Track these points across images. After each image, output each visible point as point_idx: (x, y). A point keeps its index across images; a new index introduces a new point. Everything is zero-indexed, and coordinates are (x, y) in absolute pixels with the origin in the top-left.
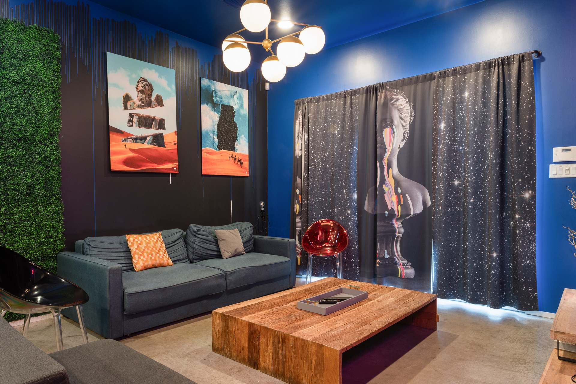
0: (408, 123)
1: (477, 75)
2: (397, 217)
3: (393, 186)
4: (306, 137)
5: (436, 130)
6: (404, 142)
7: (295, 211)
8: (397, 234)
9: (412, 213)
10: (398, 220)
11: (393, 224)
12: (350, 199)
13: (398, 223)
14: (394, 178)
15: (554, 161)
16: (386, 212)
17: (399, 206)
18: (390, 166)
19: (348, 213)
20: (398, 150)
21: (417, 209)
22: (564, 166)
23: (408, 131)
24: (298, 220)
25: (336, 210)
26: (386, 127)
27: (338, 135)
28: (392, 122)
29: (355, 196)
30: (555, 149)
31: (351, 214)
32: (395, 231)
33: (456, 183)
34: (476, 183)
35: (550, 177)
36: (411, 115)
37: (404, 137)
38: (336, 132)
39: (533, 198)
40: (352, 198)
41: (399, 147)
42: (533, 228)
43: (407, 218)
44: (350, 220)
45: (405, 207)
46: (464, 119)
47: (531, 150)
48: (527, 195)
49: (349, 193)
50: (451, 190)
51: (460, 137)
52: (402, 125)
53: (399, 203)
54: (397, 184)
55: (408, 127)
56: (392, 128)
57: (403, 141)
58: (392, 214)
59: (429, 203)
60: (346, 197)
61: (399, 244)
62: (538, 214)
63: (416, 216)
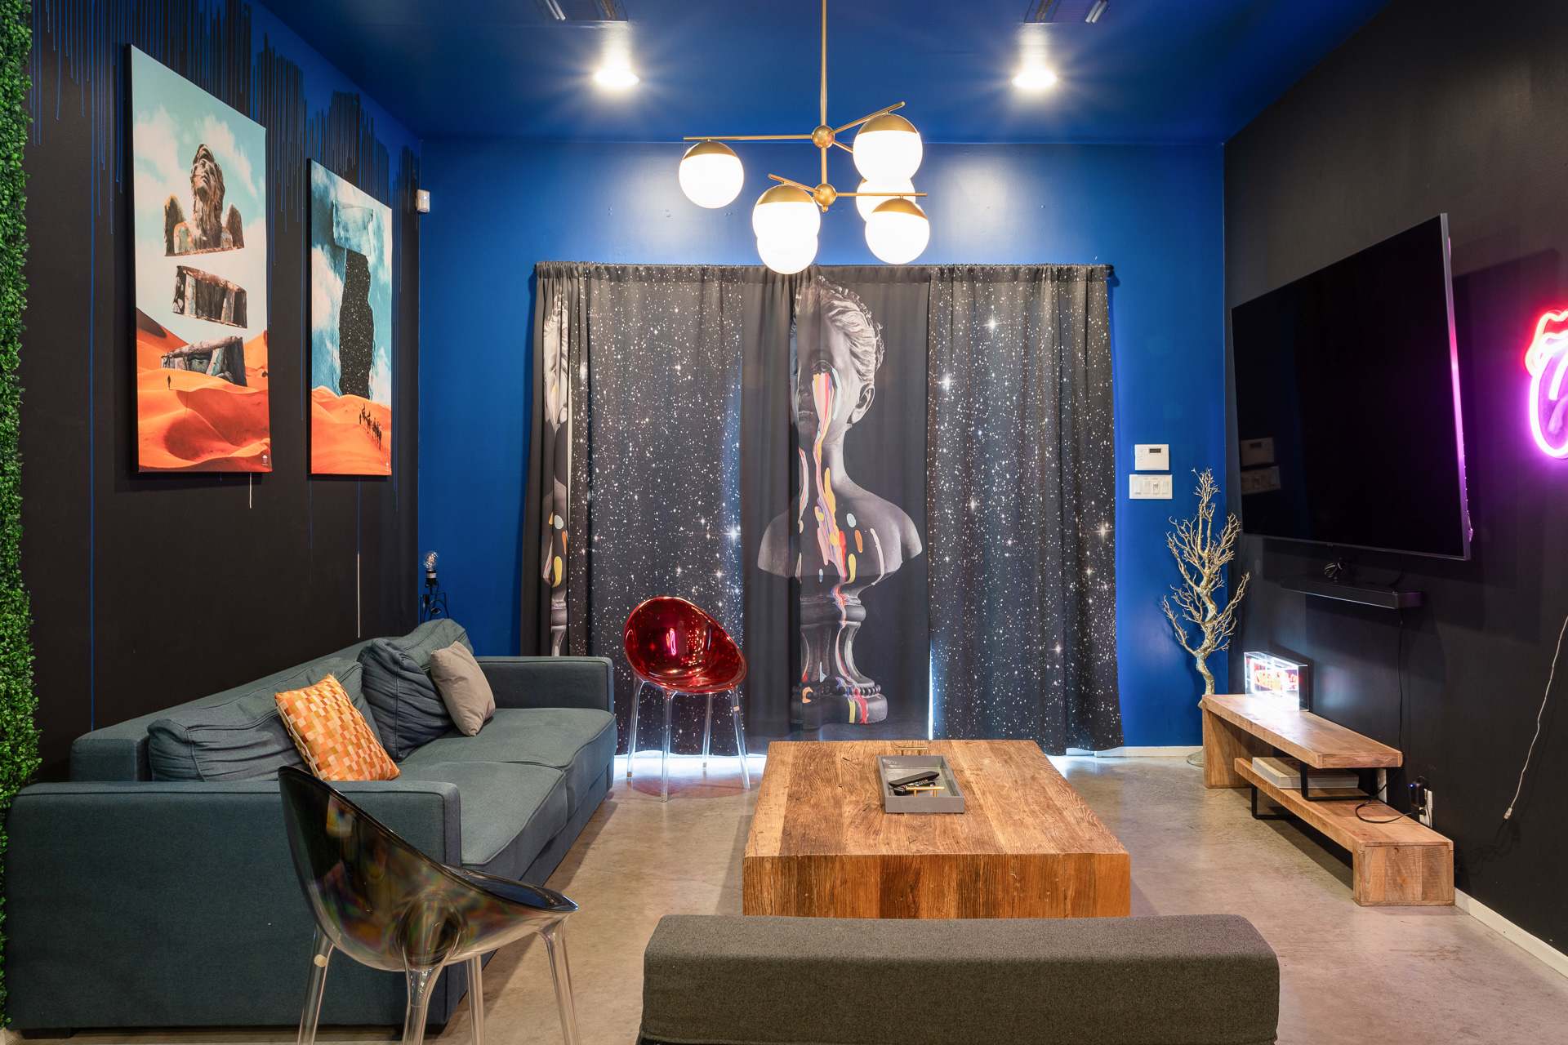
0: (872, 367)
1: (1014, 290)
2: (842, 582)
3: (833, 509)
4: (583, 371)
5: (930, 390)
6: (864, 410)
7: (546, 575)
8: (844, 623)
9: (883, 573)
10: (846, 588)
11: (834, 600)
12: (719, 542)
13: (847, 596)
15: (1137, 468)
16: (821, 572)
17: (852, 558)
18: (826, 463)
19: (715, 578)
20: (846, 427)
21: (890, 563)
22: (1150, 477)
23: (872, 386)
24: (559, 603)
25: (679, 570)
26: (819, 371)
27: (684, 375)
28: (831, 360)
29: (734, 533)
30: (1137, 447)
31: (724, 579)
32: (838, 615)
33: (973, 505)
34: (1017, 506)
35: (1130, 498)
36: (878, 351)
37: (863, 399)
38: (678, 367)
39: (1111, 535)
40: (725, 539)
41: (850, 421)
42: (1112, 592)
43: (874, 584)
44: (720, 595)
45: (867, 558)
46: (987, 373)
47: (1106, 447)
48: (1103, 531)
49: (718, 526)
50: (967, 520)
51: (978, 409)
52: (858, 372)
53: (849, 547)
54: (844, 505)
55: (872, 376)
56: (831, 375)
57: (859, 406)
58: (832, 577)
59: (918, 549)
60: (708, 536)
61: (849, 645)
62: (1120, 565)
63: (891, 578)
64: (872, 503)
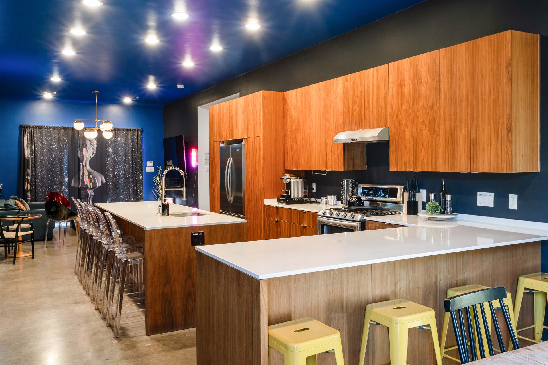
0: (95, 147)
1: (123, 133)
2: (89, 188)
3: (87, 174)
4: (33, 147)
5: (107, 152)
6: (93, 155)
7: (26, 188)
8: (90, 196)
9: (98, 186)
10: (90, 189)
11: (87, 192)
12: (63, 181)
13: (90, 191)
14: (87, 171)
15: (147, 166)
16: (85, 186)
17: (91, 184)
18: (86, 165)
19: (63, 188)
20: (90, 158)
21: (99, 184)
22: (150, 168)
23: (95, 151)
24: (29, 194)
25: (55, 187)
26: (84, 147)
27: (55, 148)
28: (86, 145)
29: (66, 179)
30: (147, 162)
31: (64, 188)
32: (89, 194)
33: (116, 173)
34: (124, 173)
35: (146, 171)
36: (96, 144)
37: (93, 153)
38: (54, 147)
39: (142, 178)
40: (64, 180)
41: (91, 157)
42: (143, 189)
43: (96, 188)
44: (64, 191)
45: (94, 184)
46: (118, 148)
47: (141, 162)
48: (141, 178)
49: (63, 178)
50: (114, 176)
51: (116, 155)
52: (92, 148)
53: (91, 181)
54: (89, 173)
55: (95, 149)
56: (87, 148)
57: (93, 154)
58: (87, 187)
59: (104, 181)
60: (61, 180)
61: (91, 200)
62: (144, 184)
63: (99, 187)
64: (95, 173)
